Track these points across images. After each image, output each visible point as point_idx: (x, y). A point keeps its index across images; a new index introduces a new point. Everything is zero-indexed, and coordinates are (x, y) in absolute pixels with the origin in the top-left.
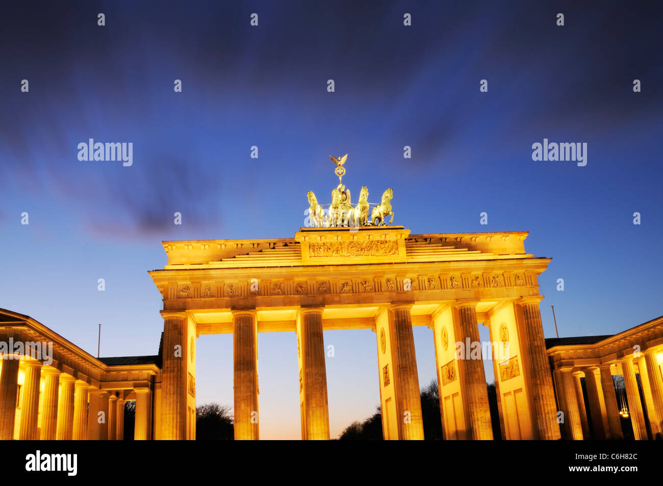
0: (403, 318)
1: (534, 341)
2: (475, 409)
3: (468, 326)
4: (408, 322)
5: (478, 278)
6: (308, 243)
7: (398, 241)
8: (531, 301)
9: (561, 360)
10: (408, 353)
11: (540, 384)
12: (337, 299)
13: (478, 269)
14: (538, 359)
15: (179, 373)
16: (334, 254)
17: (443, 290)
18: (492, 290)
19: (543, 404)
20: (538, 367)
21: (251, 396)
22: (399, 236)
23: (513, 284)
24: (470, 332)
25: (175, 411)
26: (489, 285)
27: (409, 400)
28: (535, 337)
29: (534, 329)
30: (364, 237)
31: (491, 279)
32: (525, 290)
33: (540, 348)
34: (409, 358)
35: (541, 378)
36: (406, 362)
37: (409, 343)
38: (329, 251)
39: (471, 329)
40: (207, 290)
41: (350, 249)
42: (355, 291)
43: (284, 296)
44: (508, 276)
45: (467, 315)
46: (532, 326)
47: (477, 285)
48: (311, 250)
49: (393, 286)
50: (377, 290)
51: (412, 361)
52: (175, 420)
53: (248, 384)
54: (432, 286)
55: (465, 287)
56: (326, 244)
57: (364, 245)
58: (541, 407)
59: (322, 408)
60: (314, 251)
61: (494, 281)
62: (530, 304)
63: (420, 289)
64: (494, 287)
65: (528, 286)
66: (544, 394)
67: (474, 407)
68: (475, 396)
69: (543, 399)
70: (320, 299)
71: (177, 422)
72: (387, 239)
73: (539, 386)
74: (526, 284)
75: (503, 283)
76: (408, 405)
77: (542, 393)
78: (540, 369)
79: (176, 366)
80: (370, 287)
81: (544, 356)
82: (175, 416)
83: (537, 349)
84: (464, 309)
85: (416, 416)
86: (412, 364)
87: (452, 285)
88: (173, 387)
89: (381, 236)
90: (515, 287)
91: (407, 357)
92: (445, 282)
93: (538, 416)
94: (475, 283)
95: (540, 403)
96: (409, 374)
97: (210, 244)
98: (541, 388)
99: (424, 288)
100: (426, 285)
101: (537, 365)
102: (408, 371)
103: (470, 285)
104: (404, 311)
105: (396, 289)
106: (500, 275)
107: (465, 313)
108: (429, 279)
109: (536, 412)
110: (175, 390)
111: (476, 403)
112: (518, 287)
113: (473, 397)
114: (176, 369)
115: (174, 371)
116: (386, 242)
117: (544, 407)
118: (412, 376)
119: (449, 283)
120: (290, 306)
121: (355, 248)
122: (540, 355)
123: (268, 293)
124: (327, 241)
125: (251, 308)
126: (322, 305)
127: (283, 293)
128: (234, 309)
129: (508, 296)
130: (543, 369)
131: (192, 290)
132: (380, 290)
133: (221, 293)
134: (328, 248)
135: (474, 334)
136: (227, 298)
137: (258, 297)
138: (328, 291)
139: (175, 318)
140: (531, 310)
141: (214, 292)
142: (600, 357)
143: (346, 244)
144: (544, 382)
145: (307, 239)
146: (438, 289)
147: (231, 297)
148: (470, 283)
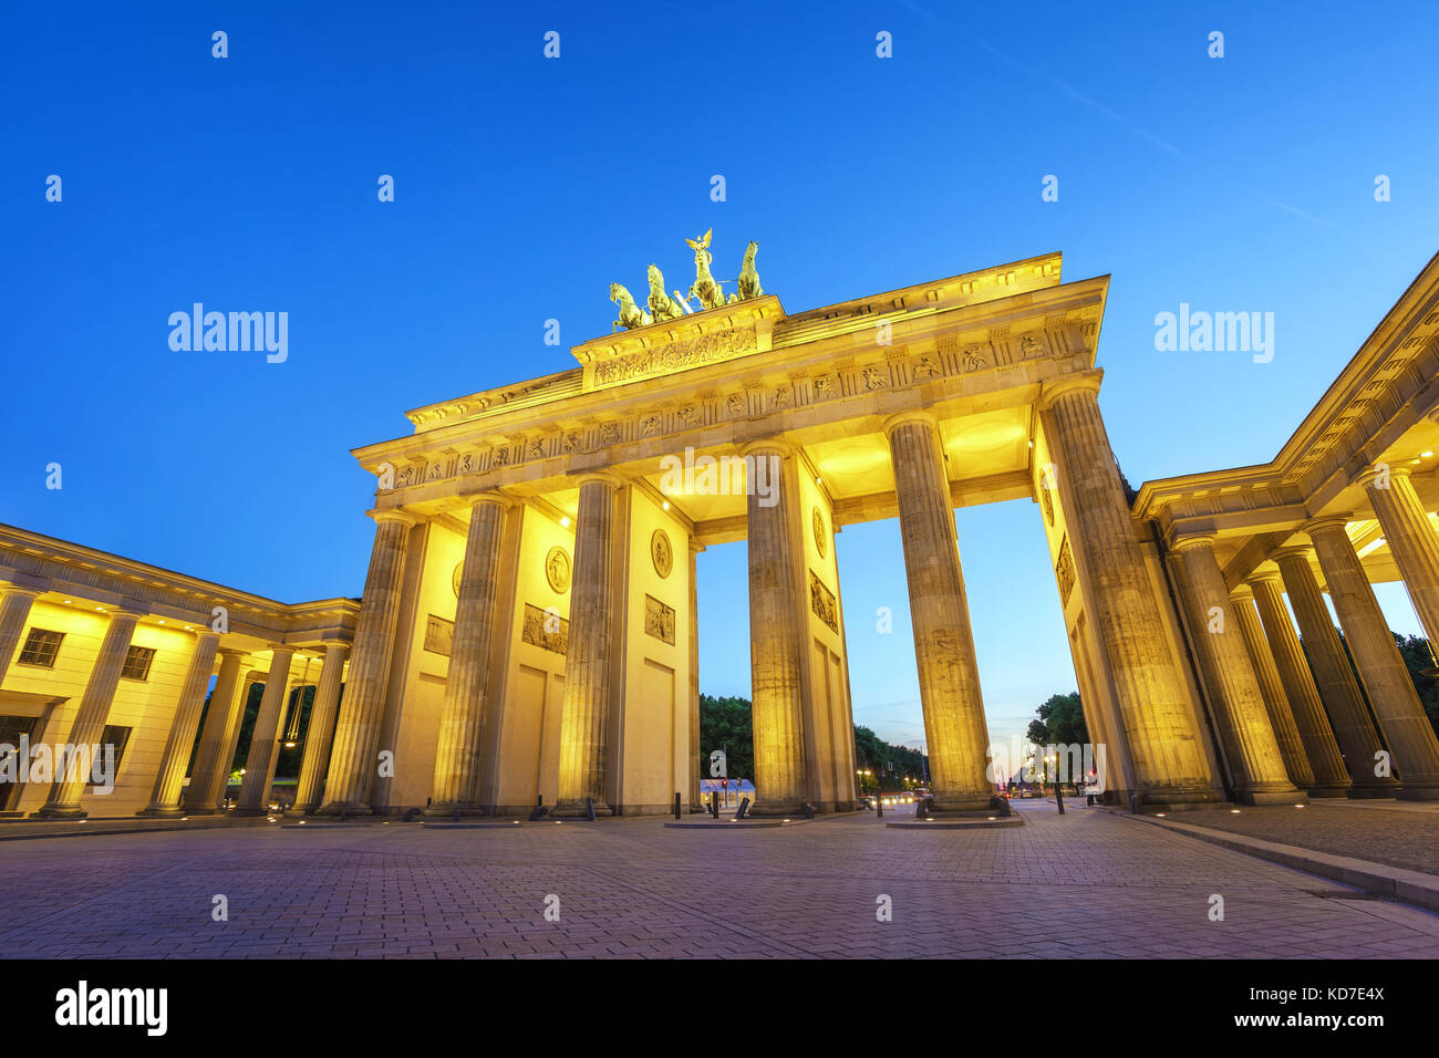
1: (1084, 478)
2: (925, 660)
3: (906, 465)
5: (927, 360)
6: (595, 364)
7: (757, 324)
8: (1068, 387)
10: (764, 541)
11: (1110, 586)
12: (633, 450)
13: (923, 337)
16: (636, 373)
17: (848, 398)
18: (964, 379)
20: (1100, 541)
22: (758, 315)
23: (1016, 358)
25: (359, 677)
26: (954, 371)
29: (1081, 452)
31: (961, 355)
32: (1049, 366)
33: (1102, 496)
34: (767, 551)
36: (760, 559)
38: (629, 368)
39: (913, 472)
40: (434, 469)
41: (665, 357)
42: (665, 431)
43: (545, 460)
44: (1003, 342)
45: (903, 443)
46: (1076, 445)
47: (926, 374)
48: (599, 375)
49: (739, 407)
50: (708, 422)
51: (773, 556)
52: (357, 692)
53: (469, 624)
54: (822, 396)
55: (897, 383)
56: (624, 359)
57: (693, 346)
58: (1117, 645)
60: (603, 375)
61: (967, 362)
62: (1067, 395)
63: (796, 406)
64: (969, 372)
65: (1058, 355)
66: (1122, 611)
67: (924, 653)
68: (925, 627)
69: (1120, 625)
70: (603, 455)
71: (359, 696)
72: (736, 325)
73: (1108, 591)
74: (1052, 350)
75: (991, 360)
77: (1116, 609)
78: (1105, 546)
79: (375, 599)
80: (693, 419)
82: (358, 684)
85: (776, 679)
86: (774, 563)
87: (868, 384)
89: (723, 323)
90: (1023, 363)
91: (763, 548)
92: (851, 380)
93: (1114, 674)
94: (922, 372)
95: (1115, 635)
96: (766, 585)
97: (468, 403)
98: (1113, 596)
99: (805, 402)
100: (810, 395)
101: (1098, 537)
102: (765, 577)
103: (910, 379)
105: (747, 414)
106: (984, 343)
107: (899, 439)
108: (815, 382)
109: (1109, 660)
111: (928, 643)
112: (1033, 362)
114: (373, 604)
116: (733, 332)
117: (1125, 645)
118: (773, 588)
119: (861, 383)
120: (552, 475)
121: (674, 354)
122: (1102, 512)
123: (520, 457)
124: (626, 353)
125: (490, 488)
126: (607, 465)
127: (543, 455)
128: (464, 493)
129: (1006, 386)
130: (1115, 545)
131: (414, 474)
132: (713, 421)
133: (452, 471)
134: (627, 363)
135: (922, 481)
136: (459, 478)
137: (505, 468)
138: (618, 438)
139: (387, 521)
140: (1071, 410)
141: (443, 470)
142: (1302, 501)
143: (660, 351)
144: (1119, 579)
145: (593, 356)
146: (837, 398)
147: (464, 475)
148: (909, 374)
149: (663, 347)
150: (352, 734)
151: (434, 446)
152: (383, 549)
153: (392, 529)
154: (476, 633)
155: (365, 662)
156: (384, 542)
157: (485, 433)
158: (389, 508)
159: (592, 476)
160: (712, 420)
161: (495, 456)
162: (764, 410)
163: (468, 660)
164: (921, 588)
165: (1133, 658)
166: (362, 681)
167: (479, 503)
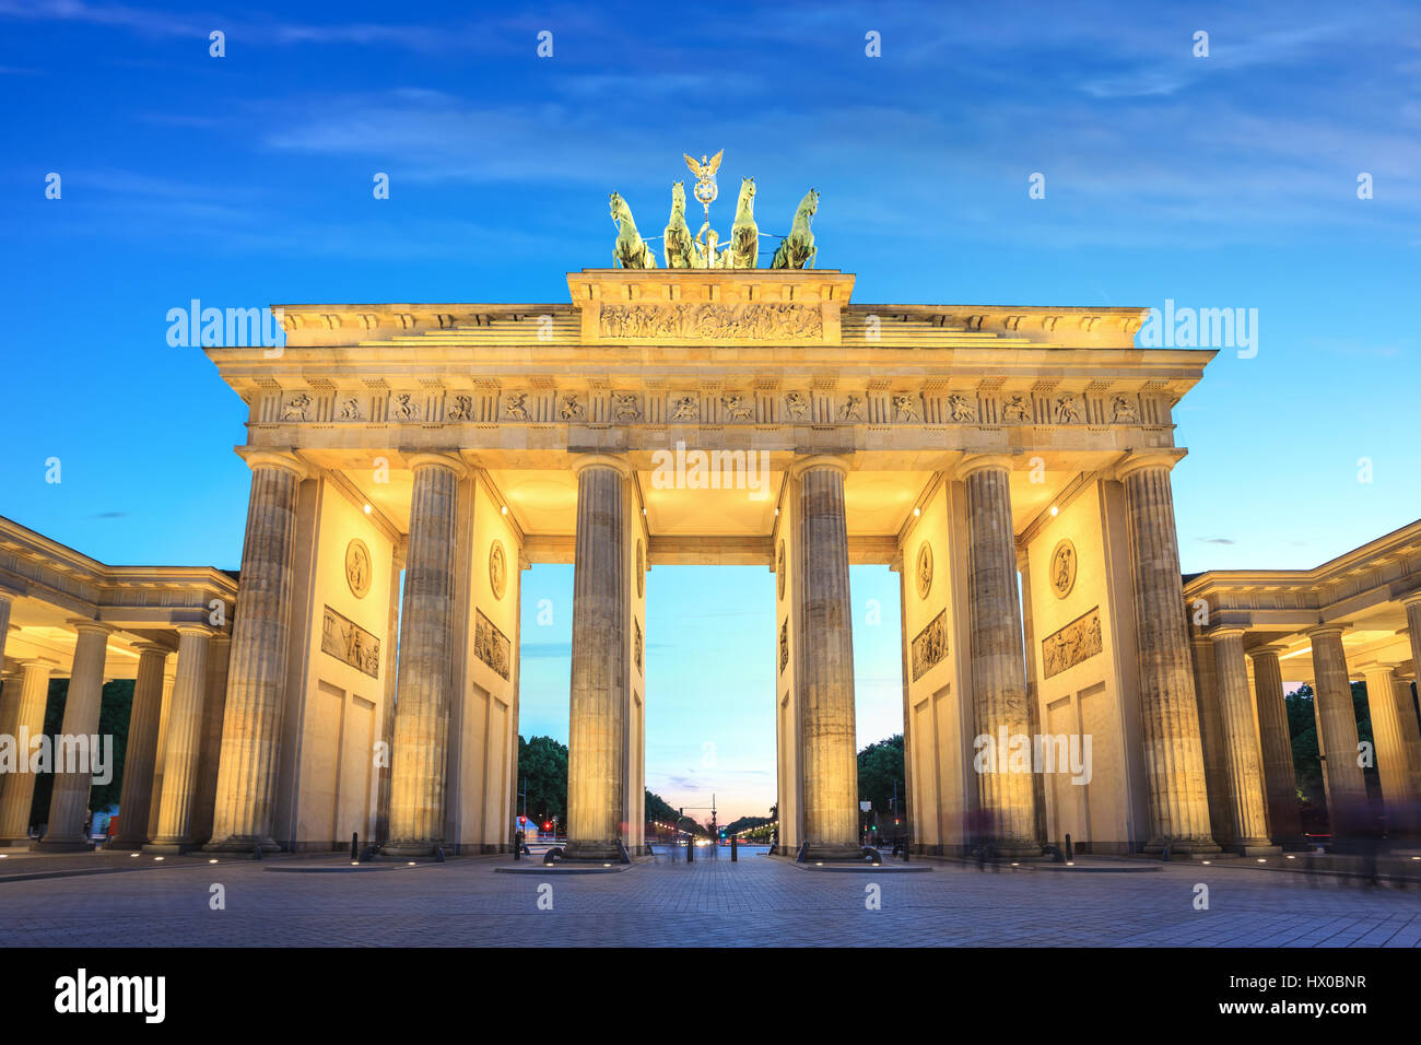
0: (824, 490)
1: (1154, 558)
2: (991, 717)
3: (987, 515)
4: (834, 499)
5: (1019, 400)
6: (599, 305)
7: (823, 306)
8: (1153, 461)
9: (1219, 608)
10: (830, 574)
11: (1163, 664)
12: (660, 436)
14: (1163, 604)
15: (272, 593)
16: (660, 332)
17: (930, 426)
18: (1055, 430)
19: (1168, 712)
20: (1160, 621)
21: (433, 655)
22: (826, 294)
23: (1107, 419)
24: (992, 530)
25: (253, 679)
26: (1046, 419)
27: (825, 688)
28: (1157, 549)
29: (1155, 530)
30: (739, 293)
31: (1054, 404)
32: (1136, 436)
33: (1168, 577)
34: (831, 586)
35: (1166, 648)
36: (823, 595)
37: (833, 548)
38: (649, 324)
39: (995, 523)
40: (349, 405)
41: (700, 321)
42: (705, 420)
43: (530, 424)
44: (1097, 398)
45: (985, 489)
46: (1150, 524)
47: (1016, 416)
48: (605, 321)
49: (802, 409)
50: (761, 420)
51: (839, 593)
53: (429, 626)
54: (902, 416)
55: (985, 421)
56: (642, 308)
57: (738, 314)
58: (1160, 718)
59: (603, 694)
60: (612, 324)
61: (1059, 411)
62: (1149, 470)
63: (870, 422)
64: (1060, 423)
65: (1147, 424)
66: (1171, 688)
67: (990, 711)
68: (994, 685)
69: (1167, 701)
70: (617, 435)
71: (257, 704)
72: (797, 300)
73: (1160, 668)
74: (1142, 418)
75: (1083, 416)
76: (821, 697)
77: (1166, 685)
78: (1165, 626)
79: (265, 575)
80: (743, 412)
81: (1177, 597)
82: (253, 689)
83: (1160, 580)
84: (981, 475)
85: (839, 725)
86: (839, 602)
87: (954, 414)
88: (253, 624)
89: (781, 293)
90: (1113, 426)
91: (827, 583)
92: (935, 405)
93: (1150, 743)
94: (1013, 413)
96: (828, 624)
98: (1165, 673)
99: (881, 419)
100: (888, 412)
101: (1159, 616)
102: (828, 616)
103: (999, 418)
104: (827, 472)
105: (810, 419)
106: (1078, 396)
107: (981, 485)
108: (894, 398)
109: (1145, 730)
110: (258, 631)
111: (995, 702)
112: (1122, 427)
113: (989, 688)
114: (264, 583)
115: (258, 586)
116: (792, 308)
117: (1169, 718)
118: (837, 629)
119: (946, 410)
120: (543, 448)
121: (713, 320)
122: (1167, 593)
123: (492, 415)
124: (645, 300)
125: (450, 449)
126: (625, 449)
127: (528, 418)
128: (406, 449)
129: (1094, 447)
130: (1173, 626)
131: (314, 404)
132: (769, 420)
133: (380, 413)
134: (647, 316)
135: (1003, 535)
136: (393, 426)
137: (467, 424)
138: (638, 416)
139: (272, 468)
140: (1150, 486)
141: (364, 407)
142: (1319, 608)
143: (692, 310)
144: (1173, 659)
145: (596, 293)
146: (918, 422)
147: (402, 422)
148: (998, 412)
149: (697, 306)
150: (252, 752)
151: (354, 371)
152: (270, 506)
153: (280, 480)
154: (438, 638)
155: (261, 659)
156: (271, 497)
157: (443, 369)
158: (279, 449)
159: (605, 460)
160: (766, 417)
161: (451, 405)
162: (832, 420)
163: (432, 672)
164: (994, 646)
165: (1175, 730)
166: (258, 685)
167: (430, 468)
